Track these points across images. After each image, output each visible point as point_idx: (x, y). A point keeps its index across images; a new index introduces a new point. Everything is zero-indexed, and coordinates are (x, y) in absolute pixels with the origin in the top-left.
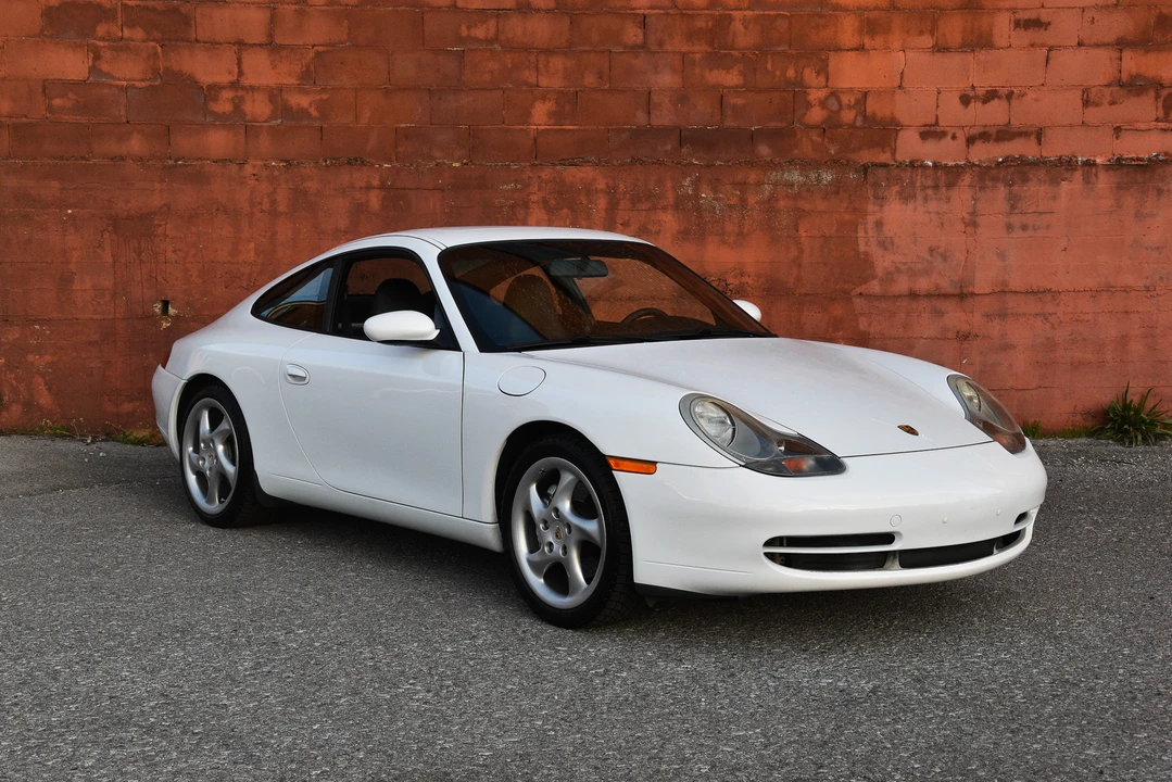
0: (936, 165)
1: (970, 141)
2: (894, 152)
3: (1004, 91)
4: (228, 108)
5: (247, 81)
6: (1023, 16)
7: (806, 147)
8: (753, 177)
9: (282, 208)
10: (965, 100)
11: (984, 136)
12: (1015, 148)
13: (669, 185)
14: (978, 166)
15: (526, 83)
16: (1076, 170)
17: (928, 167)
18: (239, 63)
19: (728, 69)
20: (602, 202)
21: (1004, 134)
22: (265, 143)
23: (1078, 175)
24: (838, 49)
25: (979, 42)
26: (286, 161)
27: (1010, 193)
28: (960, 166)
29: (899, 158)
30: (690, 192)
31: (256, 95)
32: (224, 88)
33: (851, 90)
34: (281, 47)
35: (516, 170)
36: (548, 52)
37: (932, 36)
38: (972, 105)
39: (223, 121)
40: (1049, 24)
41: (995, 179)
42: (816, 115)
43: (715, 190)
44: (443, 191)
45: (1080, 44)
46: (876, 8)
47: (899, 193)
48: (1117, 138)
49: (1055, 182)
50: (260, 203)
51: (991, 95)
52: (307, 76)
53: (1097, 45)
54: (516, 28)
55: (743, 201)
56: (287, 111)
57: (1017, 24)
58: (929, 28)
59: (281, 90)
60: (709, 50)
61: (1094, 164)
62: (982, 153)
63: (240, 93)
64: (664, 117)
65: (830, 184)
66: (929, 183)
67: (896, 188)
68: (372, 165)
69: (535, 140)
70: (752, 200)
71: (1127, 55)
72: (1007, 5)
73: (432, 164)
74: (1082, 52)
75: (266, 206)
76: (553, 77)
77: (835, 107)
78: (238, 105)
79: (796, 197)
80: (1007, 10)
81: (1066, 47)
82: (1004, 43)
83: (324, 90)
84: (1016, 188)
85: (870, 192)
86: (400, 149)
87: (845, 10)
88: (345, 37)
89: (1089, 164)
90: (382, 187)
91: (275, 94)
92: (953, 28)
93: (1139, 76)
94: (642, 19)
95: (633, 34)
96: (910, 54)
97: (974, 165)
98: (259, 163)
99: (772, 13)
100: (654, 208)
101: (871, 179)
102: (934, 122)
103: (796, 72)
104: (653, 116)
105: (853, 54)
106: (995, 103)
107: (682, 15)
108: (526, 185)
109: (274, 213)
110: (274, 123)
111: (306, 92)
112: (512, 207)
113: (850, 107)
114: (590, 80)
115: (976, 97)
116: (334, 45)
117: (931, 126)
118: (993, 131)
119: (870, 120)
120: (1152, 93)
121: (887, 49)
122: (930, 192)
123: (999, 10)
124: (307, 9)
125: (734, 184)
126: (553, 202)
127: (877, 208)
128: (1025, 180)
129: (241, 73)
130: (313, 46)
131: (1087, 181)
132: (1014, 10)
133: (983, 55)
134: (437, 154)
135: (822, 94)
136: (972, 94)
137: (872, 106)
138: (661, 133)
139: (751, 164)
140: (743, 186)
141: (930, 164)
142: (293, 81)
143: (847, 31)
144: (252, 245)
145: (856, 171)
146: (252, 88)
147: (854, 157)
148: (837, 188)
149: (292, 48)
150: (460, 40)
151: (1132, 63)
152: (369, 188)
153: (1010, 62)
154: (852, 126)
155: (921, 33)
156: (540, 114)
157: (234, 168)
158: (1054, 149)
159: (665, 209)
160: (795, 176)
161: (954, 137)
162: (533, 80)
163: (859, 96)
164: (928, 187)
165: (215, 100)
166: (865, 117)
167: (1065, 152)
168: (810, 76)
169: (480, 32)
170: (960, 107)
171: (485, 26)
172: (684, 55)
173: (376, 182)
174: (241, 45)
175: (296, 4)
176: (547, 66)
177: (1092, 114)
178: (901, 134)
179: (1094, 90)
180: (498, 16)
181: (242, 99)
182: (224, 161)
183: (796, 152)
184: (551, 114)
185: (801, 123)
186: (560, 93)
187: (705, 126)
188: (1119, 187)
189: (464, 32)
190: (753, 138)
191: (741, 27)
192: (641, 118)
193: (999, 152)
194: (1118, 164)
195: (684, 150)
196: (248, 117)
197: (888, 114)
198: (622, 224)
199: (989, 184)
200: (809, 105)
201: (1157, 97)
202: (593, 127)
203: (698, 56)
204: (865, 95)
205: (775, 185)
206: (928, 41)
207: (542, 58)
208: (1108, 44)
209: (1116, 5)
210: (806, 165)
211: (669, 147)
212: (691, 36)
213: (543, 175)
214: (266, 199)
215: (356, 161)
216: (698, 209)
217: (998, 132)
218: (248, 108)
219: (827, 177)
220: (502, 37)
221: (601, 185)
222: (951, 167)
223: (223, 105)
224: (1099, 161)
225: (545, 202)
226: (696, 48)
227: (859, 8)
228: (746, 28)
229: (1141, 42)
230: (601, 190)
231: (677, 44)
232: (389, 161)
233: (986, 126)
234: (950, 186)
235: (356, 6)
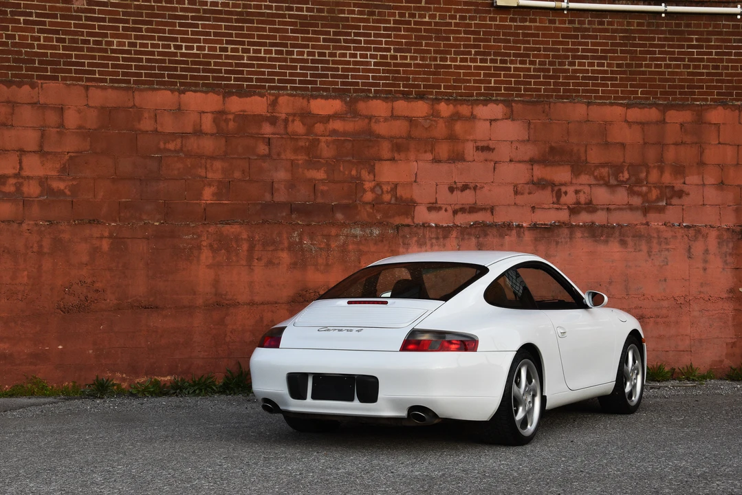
0: (437, 226)
1: (455, 212)
2: (413, 218)
3: (472, 185)
4: (12, 189)
5: (25, 173)
6: (480, 144)
7: (364, 214)
8: (333, 231)
9: (45, 250)
10: (451, 190)
11: (463, 210)
12: (480, 217)
13: (285, 236)
14: (460, 226)
15: (200, 177)
16: (512, 229)
17: (432, 227)
18: (20, 163)
19: (318, 170)
20: (245, 246)
21: (473, 209)
22: (35, 210)
23: (514, 232)
24: (380, 160)
25: (457, 157)
26: (49, 221)
27: (478, 242)
28: (450, 227)
29: (416, 221)
30: (297, 240)
31: (31, 181)
32: (10, 177)
33: (388, 183)
34: (48, 153)
35: (193, 227)
36: (213, 158)
37: (432, 153)
38: (455, 192)
39: (8, 197)
40: (494, 149)
41: (469, 234)
42: (369, 197)
43: (312, 239)
44: (148, 239)
45: (511, 161)
46: (401, 137)
47: (418, 242)
48: (533, 212)
49: (502, 236)
50: (32, 247)
51: (465, 187)
52: (63, 170)
53: (520, 162)
54: (193, 144)
55: (328, 245)
56: (51, 192)
57: (477, 148)
58: (430, 149)
59: (47, 178)
60: (307, 158)
61: (522, 227)
62: (462, 219)
63: (20, 180)
64: (281, 197)
65: (378, 236)
66: (433, 236)
67: (415, 239)
68: (105, 224)
69: (205, 209)
70: (334, 245)
71: (536, 167)
72: (471, 138)
73: (142, 223)
74: (512, 165)
75: (35, 249)
76: (215, 172)
77: (379, 192)
78: (19, 187)
79: (359, 243)
80: (472, 140)
81: (503, 162)
82: (471, 159)
83: (74, 179)
84: (481, 239)
85: (401, 241)
86: (122, 215)
87: (383, 137)
88: (88, 148)
89: (519, 226)
90: (110, 237)
91: (43, 181)
92: (443, 150)
93: (542, 179)
94: (268, 140)
95: (262, 149)
96: (420, 163)
97: (458, 226)
98: (31, 222)
99: (342, 138)
100: (276, 250)
101: (401, 233)
102: (434, 201)
103: (357, 171)
104: (275, 195)
105: (388, 162)
106: (467, 191)
107: (291, 138)
108: (199, 236)
109: (40, 253)
110: (42, 198)
111: (64, 180)
112: (190, 249)
113: (387, 192)
114: (237, 175)
115: (457, 188)
116: (81, 152)
117: (433, 203)
118: (467, 207)
119: (399, 200)
120: (550, 188)
121: (408, 160)
122: (434, 241)
123: (468, 140)
124: (65, 131)
125: (322, 235)
126: (216, 246)
127: (404, 250)
128: (486, 235)
129: (21, 168)
130: (68, 153)
131: (519, 236)
132: (475, 141)
133: (460, 165)
134: (144, 218)
135: (373, 184)
136: (455, 186)
137: (400, 192)
138: (281, 205)
139: (333, 224)
140: (328, 236)
141: (434, 225)
142: (54, 173)
143: (385, 149)
144: (26, 273)
145: (392, 229)
146: (28, 178)
147: (391, 221)
148: (382, 238)
149: (55, 154)
150: (159, 150)
151: (539, 172)
152: (102, 238)
153: (475, 170)
154: (389, 203)
155: (425, 152)
156: (208, 194)
157: (15, 225)
158: (500, 218)
159: (282, 250)
160: (358, 231)
161: (446, 210)
162: (203, 174)
163: (393, 186)
164: (433, 238)
165: (4, 184)
166: (396, 198)
167: (506, 219)
168: (365, 174)
169: (171, 146)
170: (449, 194)
171: (175, 142)
172: (292, 161)
173: (106, 234)
174: (22, 152)
175: (57, 128)
176: (212, 166)
177: (520, 199)
178: (416, 208)
179: (520, 186)
180: (182, 137)
181: (21, 184)
182: (9, 221)
183: (358, 217)
184: (214, 194)
185: (360, 201)
186: (220, 182)
187: (306, 202)
188: (536, 239)
189: (162, 145)
190: (333, 209)
191: (325, 146)
192: (268, 197)
193: (471, 219)
194: (534, 227)
195: (293, 216)
196: (25, 196)
197: (409, 197)
198: (257, 259)
199: (466, 237)
200: (365, 191)
201: (552, 191)
202: (239, 202)
203: (300, 162)
204: (396, 185)
205: (347, 236)
206: (429, 156)
207: (209, 161)
208: (525, 161)
209: (528, 141)
210: (364, 225)
211: (284, 214)
212: (296, 150)
213: (210, 230)
214: (36, 245)
215: (94, 222)
216: (302, 250)
217: (470, 208)
218: (25, 189)
219: (376, 232)
220: (185, 149)
221: (245, 236)
222: (445, 227)
223: (9, 187)
224: (524, 225)
225: (211, 246)
226: (299, 157)
227: (391, 137)
228: (328, 146)
229: (542, 161)
230: (245, 239)
231: (290, 155)
232: (115, 221)
233: (463, 204)
234: (445, 237)
235: (95, 130)
